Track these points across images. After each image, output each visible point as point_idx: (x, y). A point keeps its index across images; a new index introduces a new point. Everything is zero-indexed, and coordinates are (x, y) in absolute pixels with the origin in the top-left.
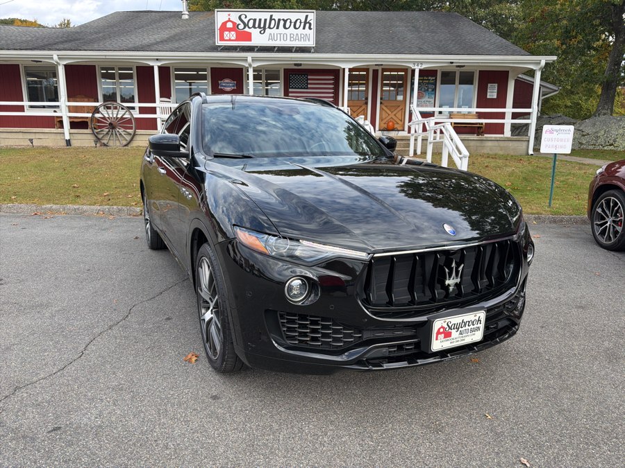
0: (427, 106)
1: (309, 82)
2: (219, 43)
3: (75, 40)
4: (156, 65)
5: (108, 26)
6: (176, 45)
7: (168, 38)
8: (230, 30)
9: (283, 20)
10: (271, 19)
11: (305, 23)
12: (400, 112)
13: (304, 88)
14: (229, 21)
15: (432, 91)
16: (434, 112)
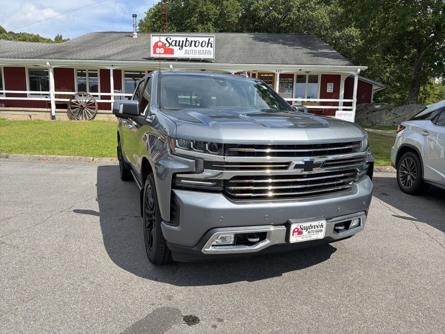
0: (287, 97)
2: (153, 55)
3: (62, 52)
4: (111, 69)
5: (84, 42)
6: (126, 56)
7: (122, 51)
8: (160, 47)
9: (194, 41)
10: (186, 41)
11: (208, 43)
14: (160, 41)
15: (291, 87)
16: (292, 101)
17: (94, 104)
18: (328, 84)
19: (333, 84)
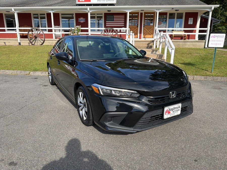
0: (163, 28)
1: (114, 18)
4: (52, 12)
12: (152, 30)
13: (112, 21)
16: (166, 30)
17: (42, 35)
18: (189, 18)
19: (192, 18)
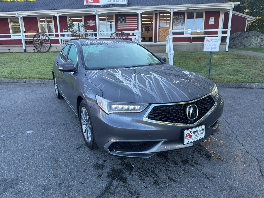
0: (180, 29)
2: (85, 4)
4: (57, 15)
12: (168, 33)
13: (124, 23)
16: (184, 32)
17: (48, 41)
18: (210, 18)
19: (214, 18)
